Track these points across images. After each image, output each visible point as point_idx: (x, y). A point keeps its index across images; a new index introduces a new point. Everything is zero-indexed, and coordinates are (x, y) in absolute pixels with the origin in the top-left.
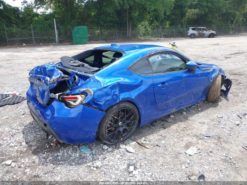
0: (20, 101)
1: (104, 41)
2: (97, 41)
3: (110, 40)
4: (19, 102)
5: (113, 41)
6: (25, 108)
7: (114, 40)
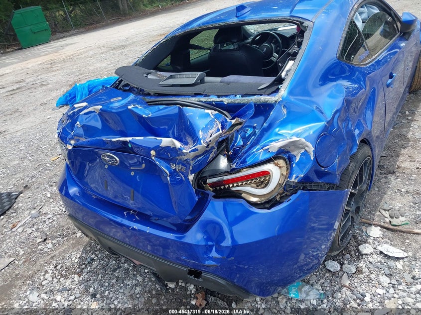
0: (7, 208)
1: (81, 30)
2: (67, 31)
3: (92, 24)
4: (8, 210)
5: (98, 25)
6: (35, 220)
7: (98, 22)
